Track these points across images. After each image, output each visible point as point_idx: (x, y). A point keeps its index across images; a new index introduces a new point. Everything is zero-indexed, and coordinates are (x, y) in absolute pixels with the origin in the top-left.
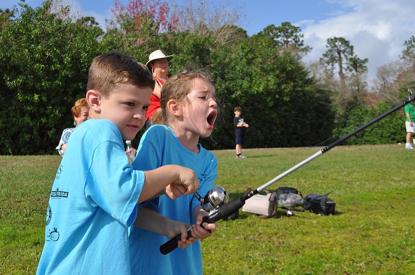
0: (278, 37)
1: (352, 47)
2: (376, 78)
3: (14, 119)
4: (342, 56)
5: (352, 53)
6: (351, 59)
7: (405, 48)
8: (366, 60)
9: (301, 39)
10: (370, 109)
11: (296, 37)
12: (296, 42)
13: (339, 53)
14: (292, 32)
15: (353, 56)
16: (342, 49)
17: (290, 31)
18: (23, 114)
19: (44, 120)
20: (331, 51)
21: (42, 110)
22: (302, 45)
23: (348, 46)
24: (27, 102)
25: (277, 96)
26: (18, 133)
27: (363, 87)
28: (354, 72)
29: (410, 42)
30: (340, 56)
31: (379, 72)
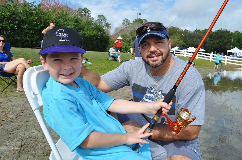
0: (82, 12)
1: (106, 19)
2: (114, 31)
3: (24, 38)
4: (103, 22)
5: (106, 21)
6: (106, 23)
7: (123, 22)
8: (110, 24)
9: (90, 14)
10: (112, 41)
11: (89, 13)
12: (89, 15)
13: (102, 20)
14: (87, 12)
15: (106, 22)
16: (103, 19)
17: (87, 11)
18: (26, 36)
19: (33, 39)
20: (99, 19)
21: (32, 36)
22: (90, 16)
23: (105, 18)
24: (28, 33)
25: (97, 37)
26: (24, 42)
27: (109, 33)
28: (106, 27)
29: (125, 20)
30: (102, 22)
31: (115, 29)
